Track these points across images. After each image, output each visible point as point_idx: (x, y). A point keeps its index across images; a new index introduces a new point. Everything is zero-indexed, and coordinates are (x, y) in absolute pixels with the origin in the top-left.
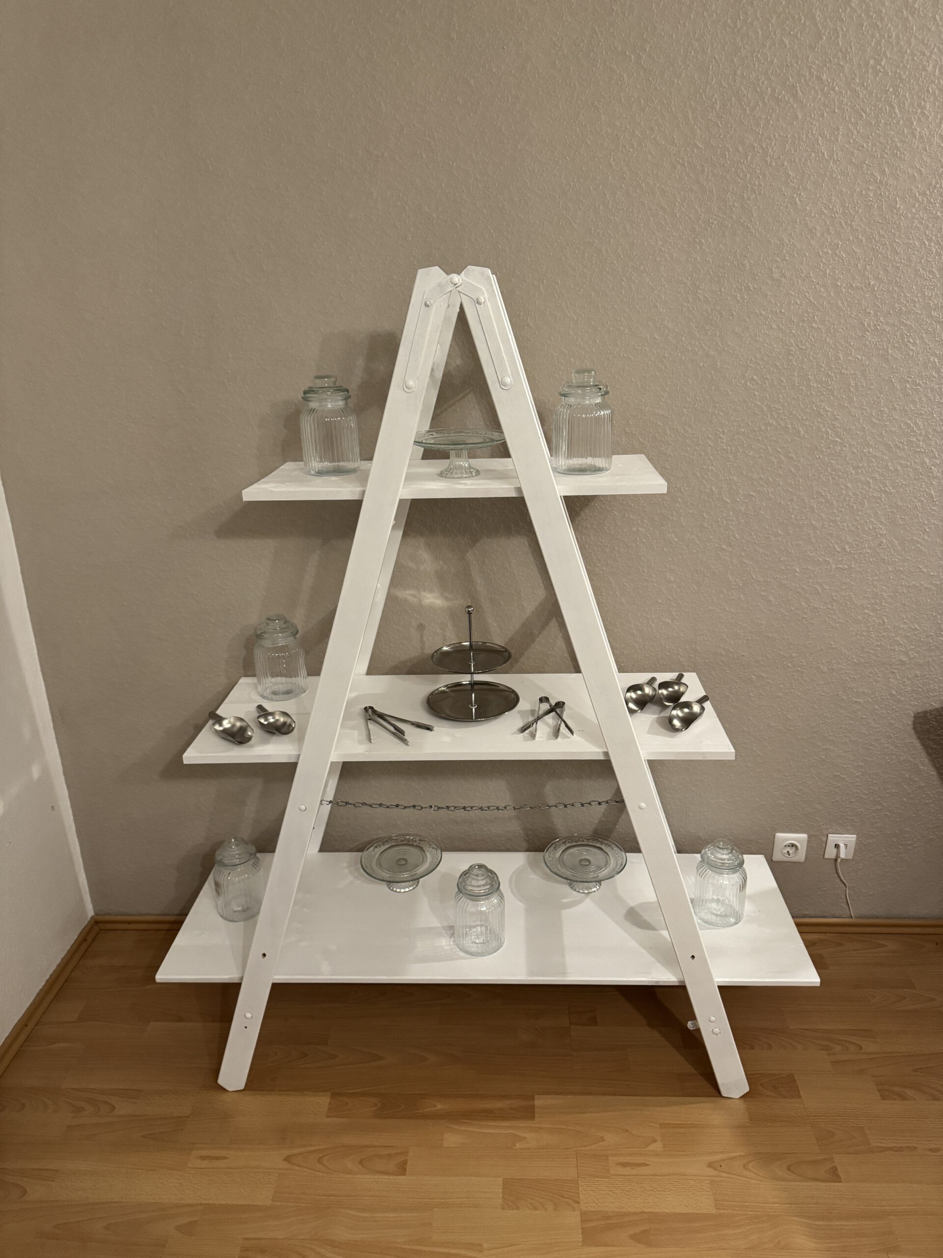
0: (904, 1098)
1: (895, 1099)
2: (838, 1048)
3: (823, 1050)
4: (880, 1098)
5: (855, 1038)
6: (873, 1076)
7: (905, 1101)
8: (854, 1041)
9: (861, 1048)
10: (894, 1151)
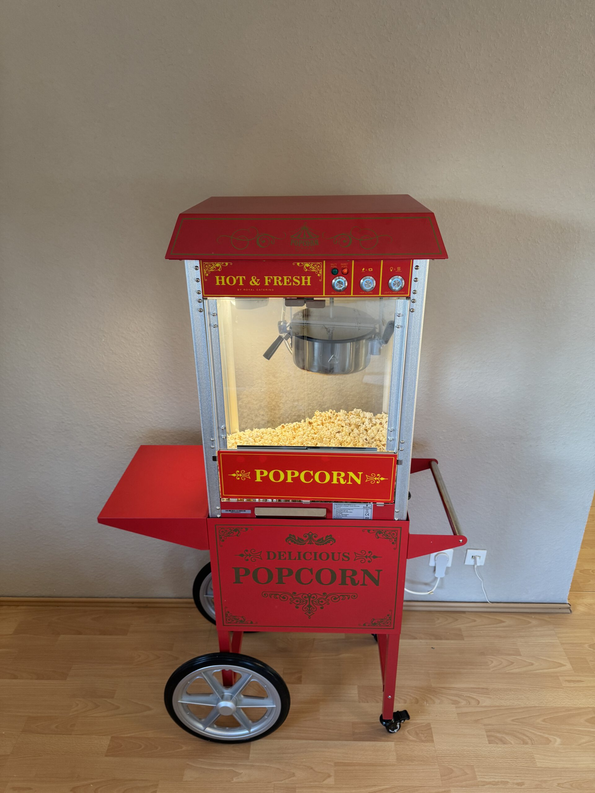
0: (504, 742)
1: (497, 744)
2: (463, 703)
3: (453, 704)
4: (487, 742)
5: (475, 694)
6: (485, 725)
7: (504, 745)
8: (475, 697)
9: (479, 702)
10: (493, 785)
